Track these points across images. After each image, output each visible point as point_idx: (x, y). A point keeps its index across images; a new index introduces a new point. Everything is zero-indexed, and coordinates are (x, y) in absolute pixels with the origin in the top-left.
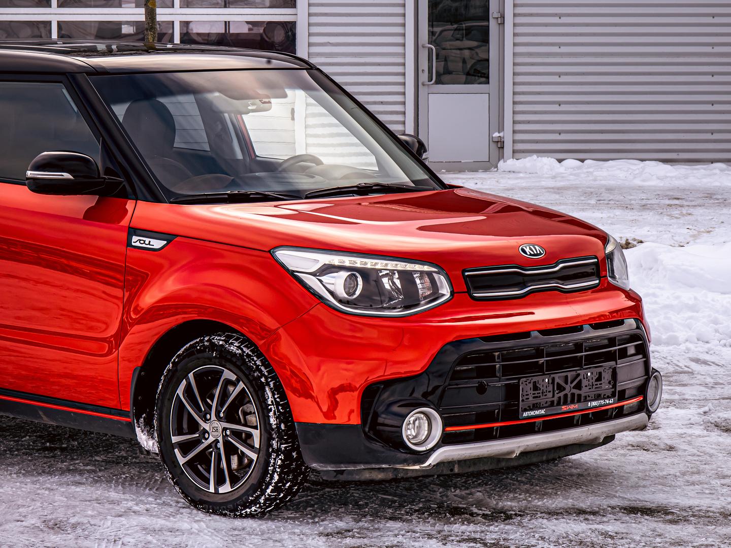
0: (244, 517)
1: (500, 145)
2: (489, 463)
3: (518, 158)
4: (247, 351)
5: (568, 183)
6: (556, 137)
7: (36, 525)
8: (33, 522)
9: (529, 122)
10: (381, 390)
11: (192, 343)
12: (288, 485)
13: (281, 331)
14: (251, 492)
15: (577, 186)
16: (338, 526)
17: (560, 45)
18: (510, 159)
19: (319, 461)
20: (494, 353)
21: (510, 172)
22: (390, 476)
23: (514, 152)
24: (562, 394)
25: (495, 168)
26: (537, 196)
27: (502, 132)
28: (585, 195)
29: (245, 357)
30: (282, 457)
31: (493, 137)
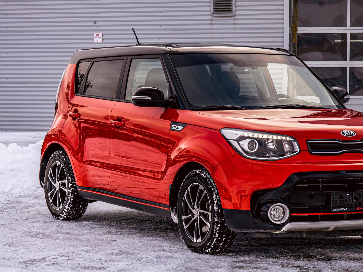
0: (206, 254)
2: (323, 234)
4: (208, 176)
10: (261, 195)
11: (190, 173)
12: (224, 239)
13: (219, 166)
14: (207, 242)
16: (245, 259)
19: (233, 228)
20: (319, 180)
22: (269, 236)
24: (357, 202)
29: (207, 179)
30: (219, 225)
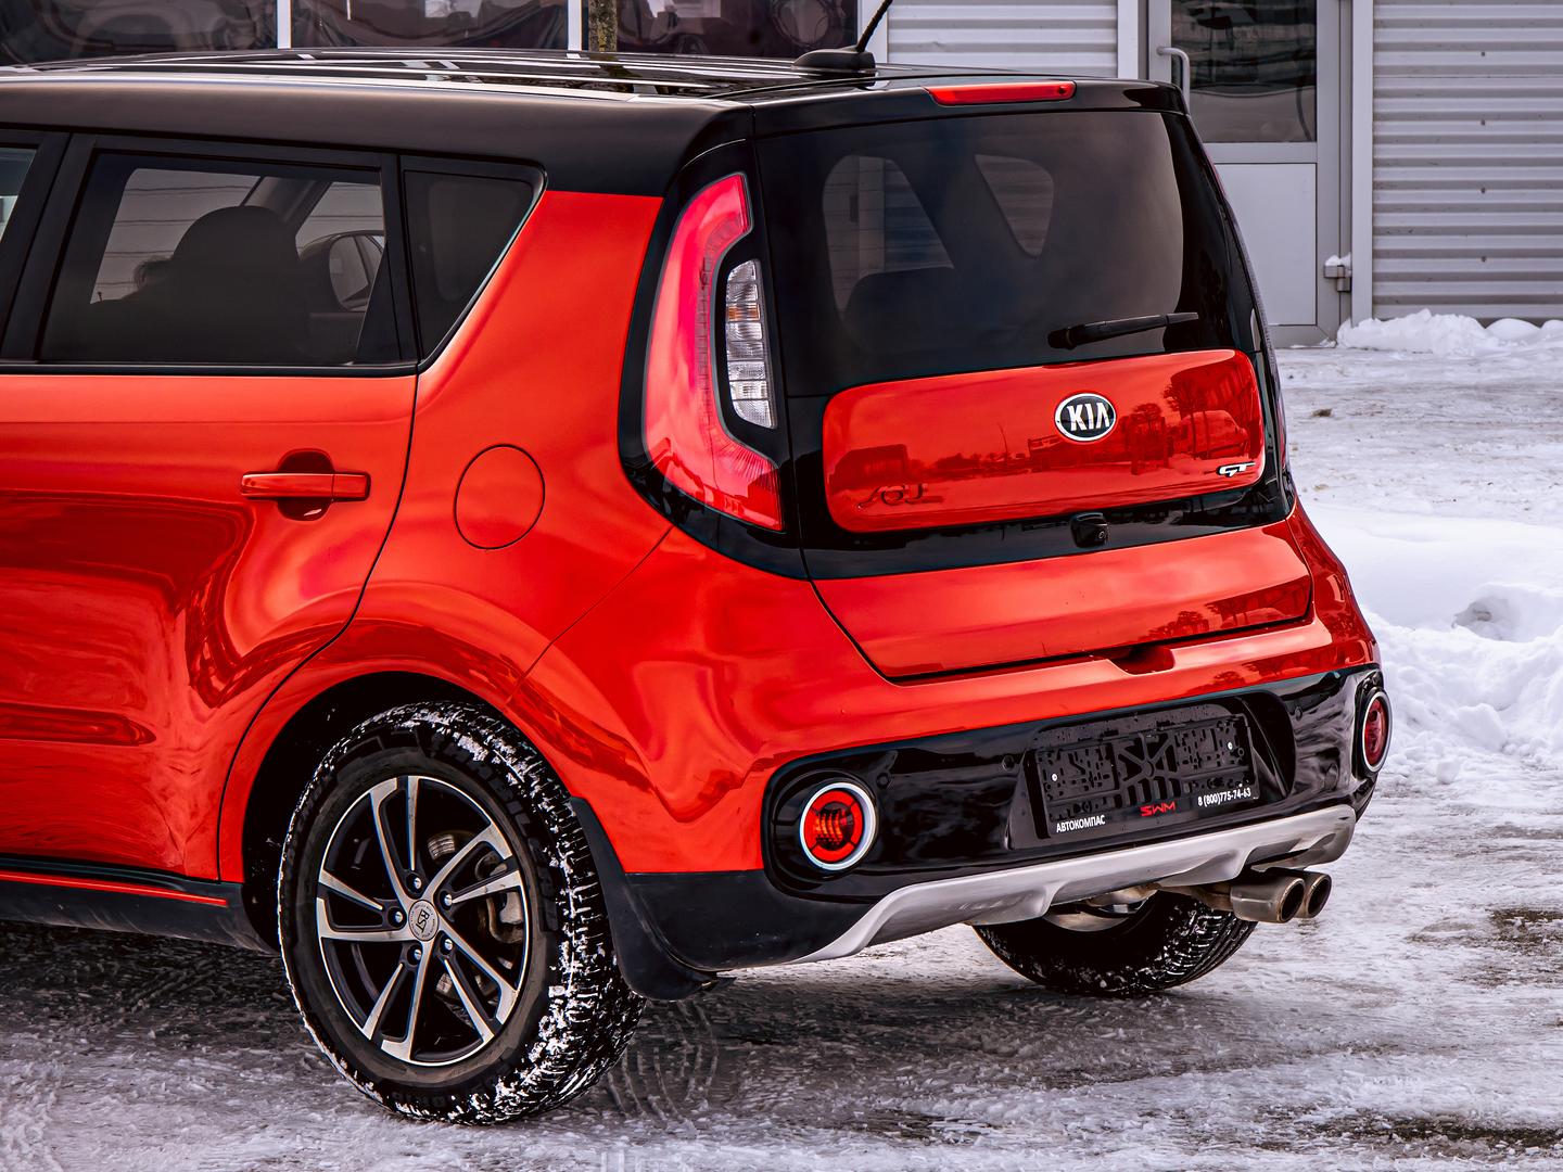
1: (1342, 284)
3: (1385, 317)
5: (1509, 376)
6: (1475, 266)
7: (452, 1163)
8: (443, 1157)
9: (1411, 231)
15: (1531, 382)
17: (1483, 48)
18: (1364, 319)
21: (1366, 349)
23: (1376, 301)
25: (1331, 340)
26: (1441, 407)
27: (1346, 254)
28: (1552, 402)
31: (1325, 267)
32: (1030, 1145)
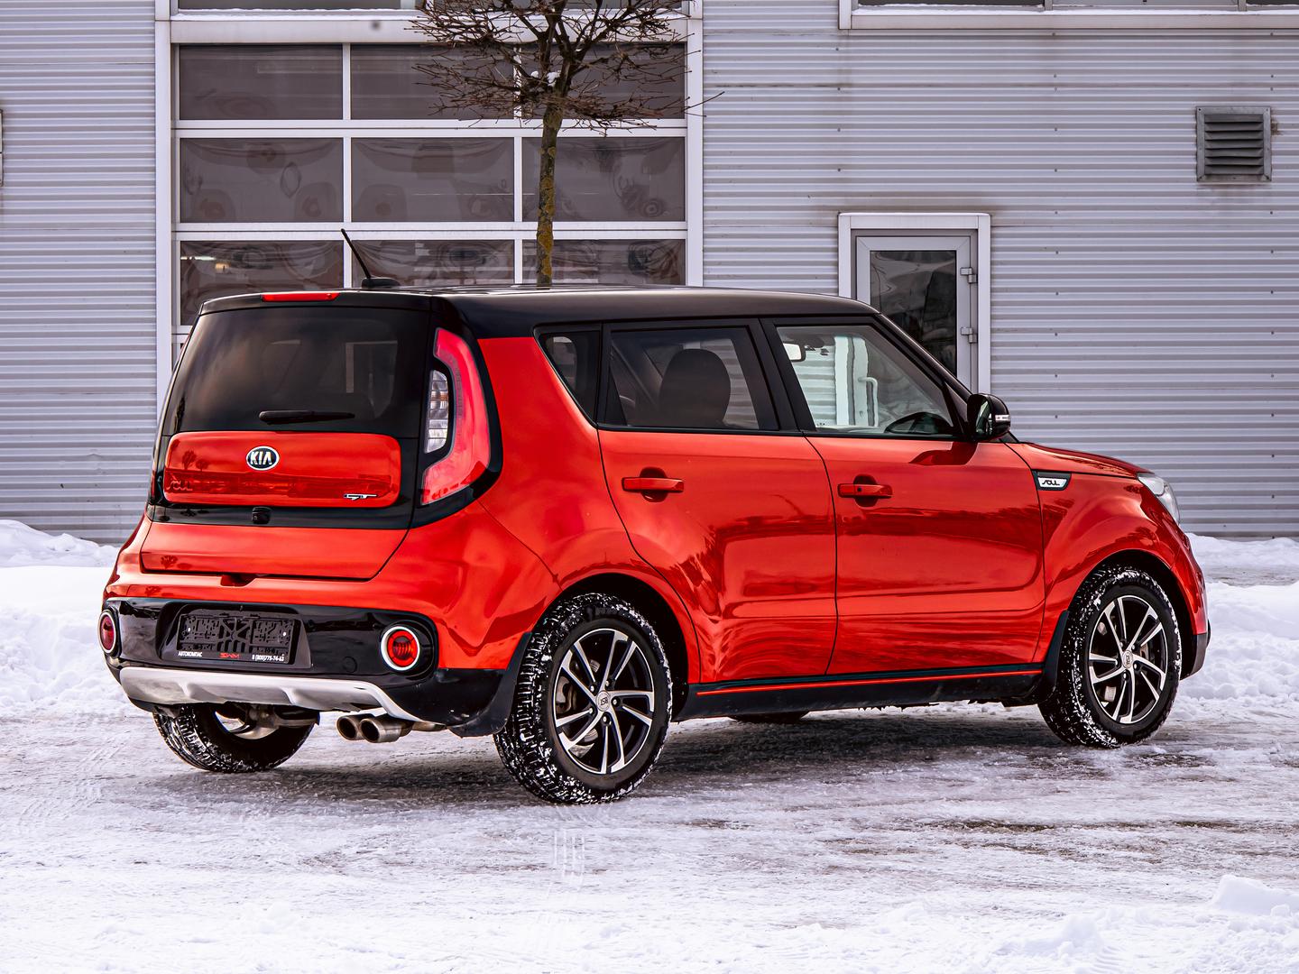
17: (1056, 372)
32: (775, 829)
